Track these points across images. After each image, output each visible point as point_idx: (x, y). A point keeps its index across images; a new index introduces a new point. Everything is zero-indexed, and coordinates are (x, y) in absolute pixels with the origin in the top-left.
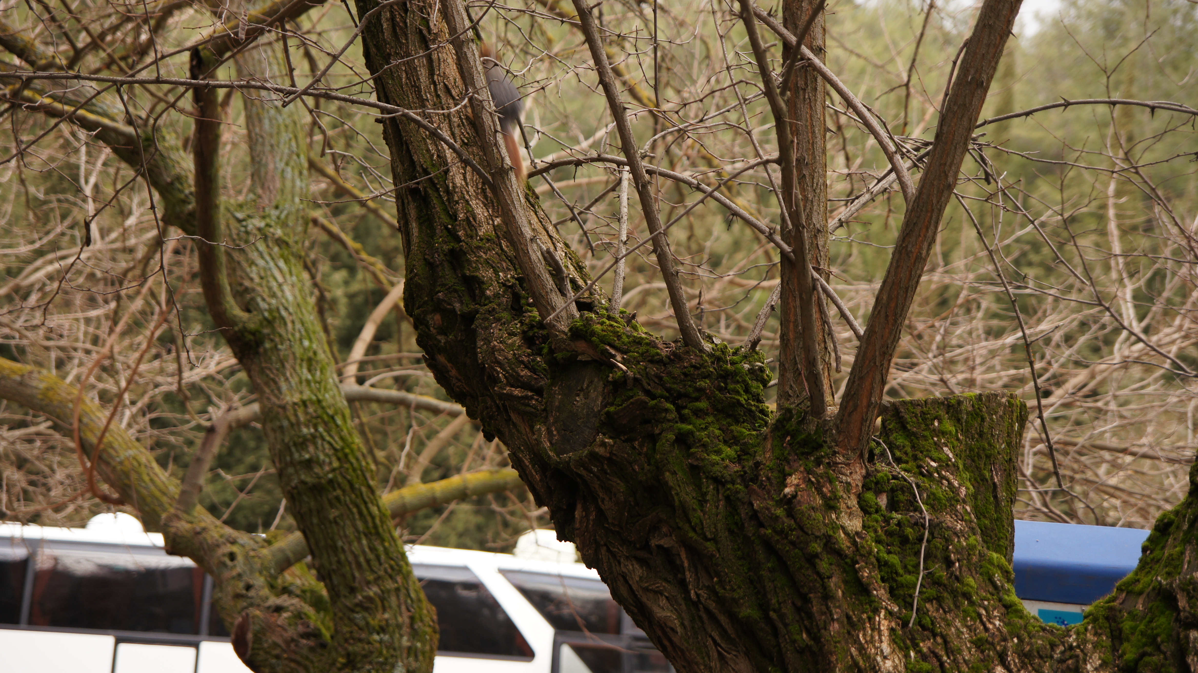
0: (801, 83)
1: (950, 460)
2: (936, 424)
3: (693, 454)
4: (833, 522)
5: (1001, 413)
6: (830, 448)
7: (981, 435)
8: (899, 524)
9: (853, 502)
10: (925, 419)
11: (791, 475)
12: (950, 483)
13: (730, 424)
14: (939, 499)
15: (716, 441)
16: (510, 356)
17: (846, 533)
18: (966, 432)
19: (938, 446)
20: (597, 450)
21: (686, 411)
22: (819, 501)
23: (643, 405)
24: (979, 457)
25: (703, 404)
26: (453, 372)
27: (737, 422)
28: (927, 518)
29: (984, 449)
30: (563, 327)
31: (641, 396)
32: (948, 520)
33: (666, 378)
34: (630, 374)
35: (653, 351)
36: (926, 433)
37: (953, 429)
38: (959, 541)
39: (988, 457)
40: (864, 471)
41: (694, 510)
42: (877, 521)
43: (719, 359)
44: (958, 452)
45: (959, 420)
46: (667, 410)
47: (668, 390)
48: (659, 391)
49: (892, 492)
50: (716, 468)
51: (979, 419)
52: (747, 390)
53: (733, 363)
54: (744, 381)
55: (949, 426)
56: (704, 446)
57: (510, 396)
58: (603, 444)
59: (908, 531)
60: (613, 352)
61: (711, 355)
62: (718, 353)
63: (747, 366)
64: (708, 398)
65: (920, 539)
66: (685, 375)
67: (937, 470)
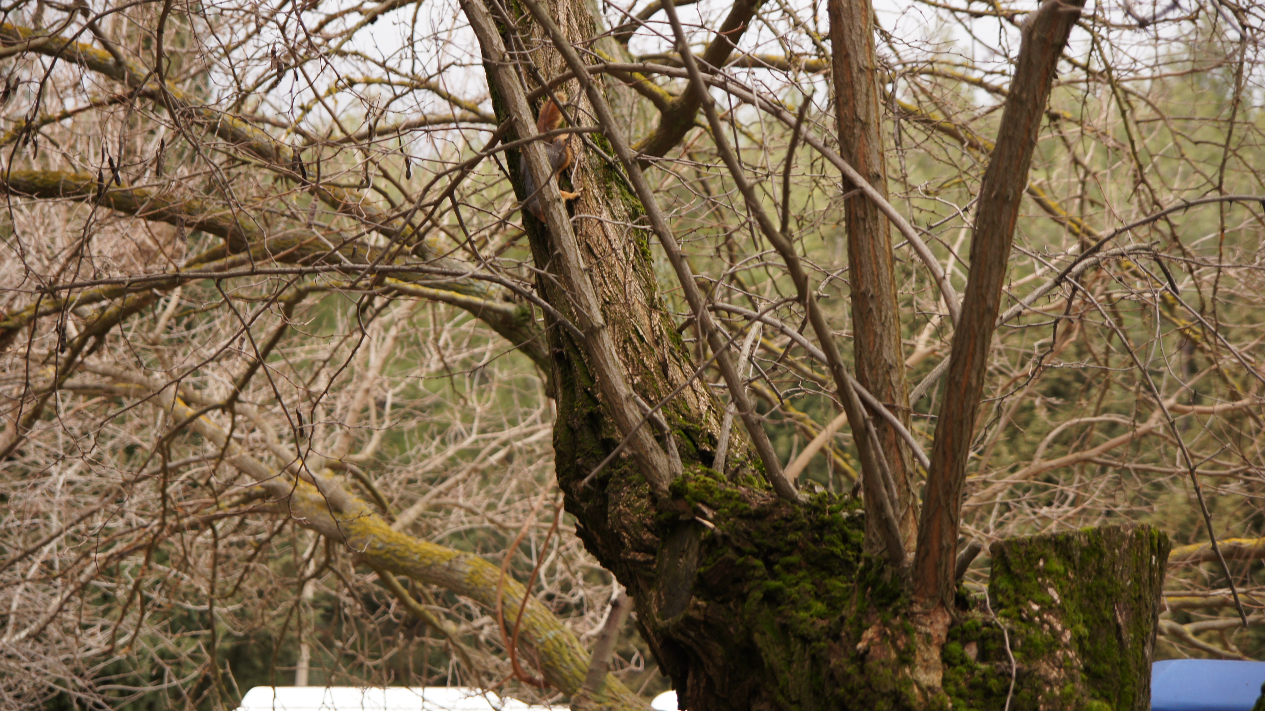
0: (860, 213)
1: (1054, 601)
2: (1041, 563)
3: (780, 612)
4: (905, 677)
5: (1125, 546)
6: (907, 597)
7: (1100, 572)
8: (984, 676)
9: (935, 655)
10: (1029, 559)
11: (867, 628)
12: (1052, 628)
13: (824, 578)
14: (1036, 646)
15: (807, 597)
16: (635, 520)
17: (920, 688)
18: (1081, 570)
19: (1042, 588)
20: (691, 614)
21: (777, 567)
22: (894, 655)
23: (731, 562)
24: (1098, 596)
25: (794, 558)
26: (599, 540)
27: (832, 574)
28: (1014, 667)
29: (1104, 588)
30: (665, 486)
31: (730, 554)
32: (1044, 668)
33: (754, 533)
34: (718, 531)
35: (742, 506)
36: (1030, 574)
37: (1061, 568)
38: (1051, 691)
39: (1109, 596)
40: (948, 620)
41: (782, 672)
42: (961, 673)
43: (816, 509)
44: (1066, 591)
45: (1070, 558)
46: (754, 568)
47: (757, 546)
48: (748, 548)
49: (982, 641)
50: (803, 626)
51: (1097, 556)
52: (845, 539)
53: (831, 512)
54: (841, 530)
55: (1057, 565)
56: (793, 602)
57: (634, 562)
58: (697, 607)
59: (993, 682)
60: (705, 509)
61: (806, 505)
62: (815, 503)
63: (845, 514)
64: (802, 551)
65: (1006, 691)
66: (776, 528)
67: (1038, 614)
